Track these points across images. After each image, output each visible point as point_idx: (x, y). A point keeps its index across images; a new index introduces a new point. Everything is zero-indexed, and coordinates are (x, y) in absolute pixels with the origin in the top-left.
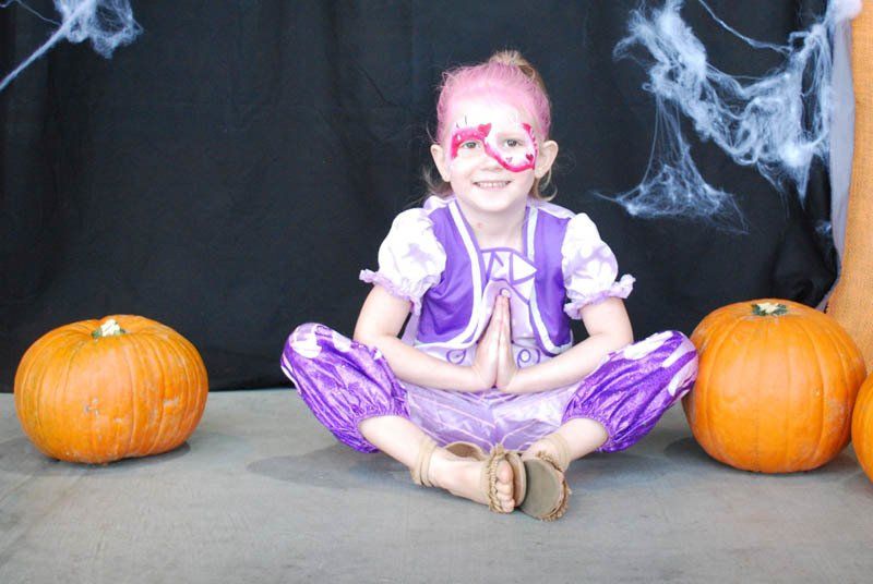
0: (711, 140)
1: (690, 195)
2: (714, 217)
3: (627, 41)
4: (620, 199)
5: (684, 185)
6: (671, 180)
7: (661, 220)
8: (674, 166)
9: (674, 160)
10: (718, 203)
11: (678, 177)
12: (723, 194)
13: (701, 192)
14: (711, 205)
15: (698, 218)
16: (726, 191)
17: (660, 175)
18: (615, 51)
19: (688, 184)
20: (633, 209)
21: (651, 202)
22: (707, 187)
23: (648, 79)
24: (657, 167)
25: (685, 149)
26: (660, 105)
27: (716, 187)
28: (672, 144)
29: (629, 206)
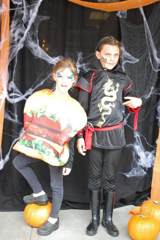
1: (139, 173)
4: (125, 174)
6: (135, 170)
9: (136, 167)
11: (136, 170)
15: (139, 177)
17: (133, 170)
20: (128, 176)
29: (127, 175)
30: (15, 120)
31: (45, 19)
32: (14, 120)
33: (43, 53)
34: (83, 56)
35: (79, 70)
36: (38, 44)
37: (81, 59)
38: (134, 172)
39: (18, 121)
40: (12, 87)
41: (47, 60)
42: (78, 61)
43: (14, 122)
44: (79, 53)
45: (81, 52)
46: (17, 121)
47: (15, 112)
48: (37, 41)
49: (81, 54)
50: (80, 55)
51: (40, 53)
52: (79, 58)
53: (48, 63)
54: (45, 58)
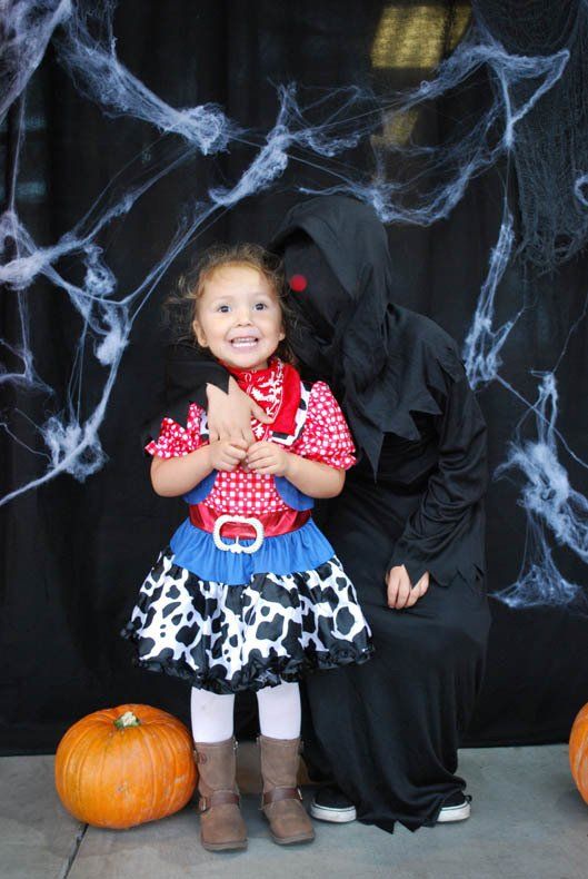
0: (566, 546)
1: (552, 589)
2: (570, 606)
3: (505, 466)
4: (497, 595)
5: (547, 581)
6: (538, 577)
7: (532, 610)
8: (541, 566)
9: (540, 561)
10: (572, 594)
11: (543, 575)
12: (575, 586)
13: (560, 586)
14: (566, 596)
15: (557, 606)
16: (578, 584)
17: (530, 574)
18: (495, 474)
19: (550, 580)
20: (512, 602)
21: (524, 596)
22: (564, 582)
23: (522, 496)
24: (528, 567)
25: (548, 552)
26: (530, 517)
27: (570, 582)
28: (538, 548)
29: (507, 601)
30: (24, 376)
32: (19, 375)
33: (135, 88)
34: (301, 99)
35: (286, 157)
36: (113, 53)
37: (292, 111)
38: (536, 582)
39: (35, 379)
40: (8, 233)
41: (152, 120)
42: (279, 121)
43: (18, 383)
44: (282, 86)
45: (294, 84)
46: (31, 379)
47: (22, 341)
48: (109, 45)
49: (294, 90)
50: (287, 95)
51: (122, 90)
52: (283, 109)
53: (156, 127)
54: (144, 112)
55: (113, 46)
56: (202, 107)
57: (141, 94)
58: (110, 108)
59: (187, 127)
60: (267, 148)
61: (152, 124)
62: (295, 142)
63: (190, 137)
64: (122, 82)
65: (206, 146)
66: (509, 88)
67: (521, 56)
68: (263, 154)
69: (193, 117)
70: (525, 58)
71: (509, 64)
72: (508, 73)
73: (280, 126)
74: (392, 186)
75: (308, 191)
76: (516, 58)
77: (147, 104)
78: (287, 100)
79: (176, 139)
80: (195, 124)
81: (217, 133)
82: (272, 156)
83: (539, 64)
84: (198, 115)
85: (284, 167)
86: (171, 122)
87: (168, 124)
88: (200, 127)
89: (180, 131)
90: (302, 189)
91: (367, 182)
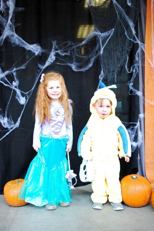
31: (20, 10)
33: (20, 39)
34: (57, 44)
35: (55, 57)
36: (14, 32)
37: (55, 47)
41: (24, 47)
44: (53, 41)
49: (56, 42)
50: (54, 43)
51: (17, 40)
53: (25, 49)
54: (22, 45)
55: (14, 30)
56: (36, 44)
57: (21, 40)
58: (14, 44)
59: (32, 49)
60: (51, 55)
61: (24, 48)
62: (56, 53)
63: (33, 51)
64: (17, 38)
65: (37, 53)
66: (102, 41)
67: (104, 33)
68: (50, 57)
69: (33, 47)
70: (105, 33)
71: (102, 35)
72: (102, 37)
73: (53, 50)
74: (77, 64)
75: (59, 64)
76: (103, 34)
77: (23, 43)
78: (54, 44)
79: (30, 51)
80: (34, 48)
81: (39, 50)
82: (52, 57)
83: (108, 33)
84: (35, 46)
85: (54, 59)
86: (28, 47)
87: (28, 48)
88: (35, 49)
89: (30, 50)
90: (58, 63)
91: (72, 63)
